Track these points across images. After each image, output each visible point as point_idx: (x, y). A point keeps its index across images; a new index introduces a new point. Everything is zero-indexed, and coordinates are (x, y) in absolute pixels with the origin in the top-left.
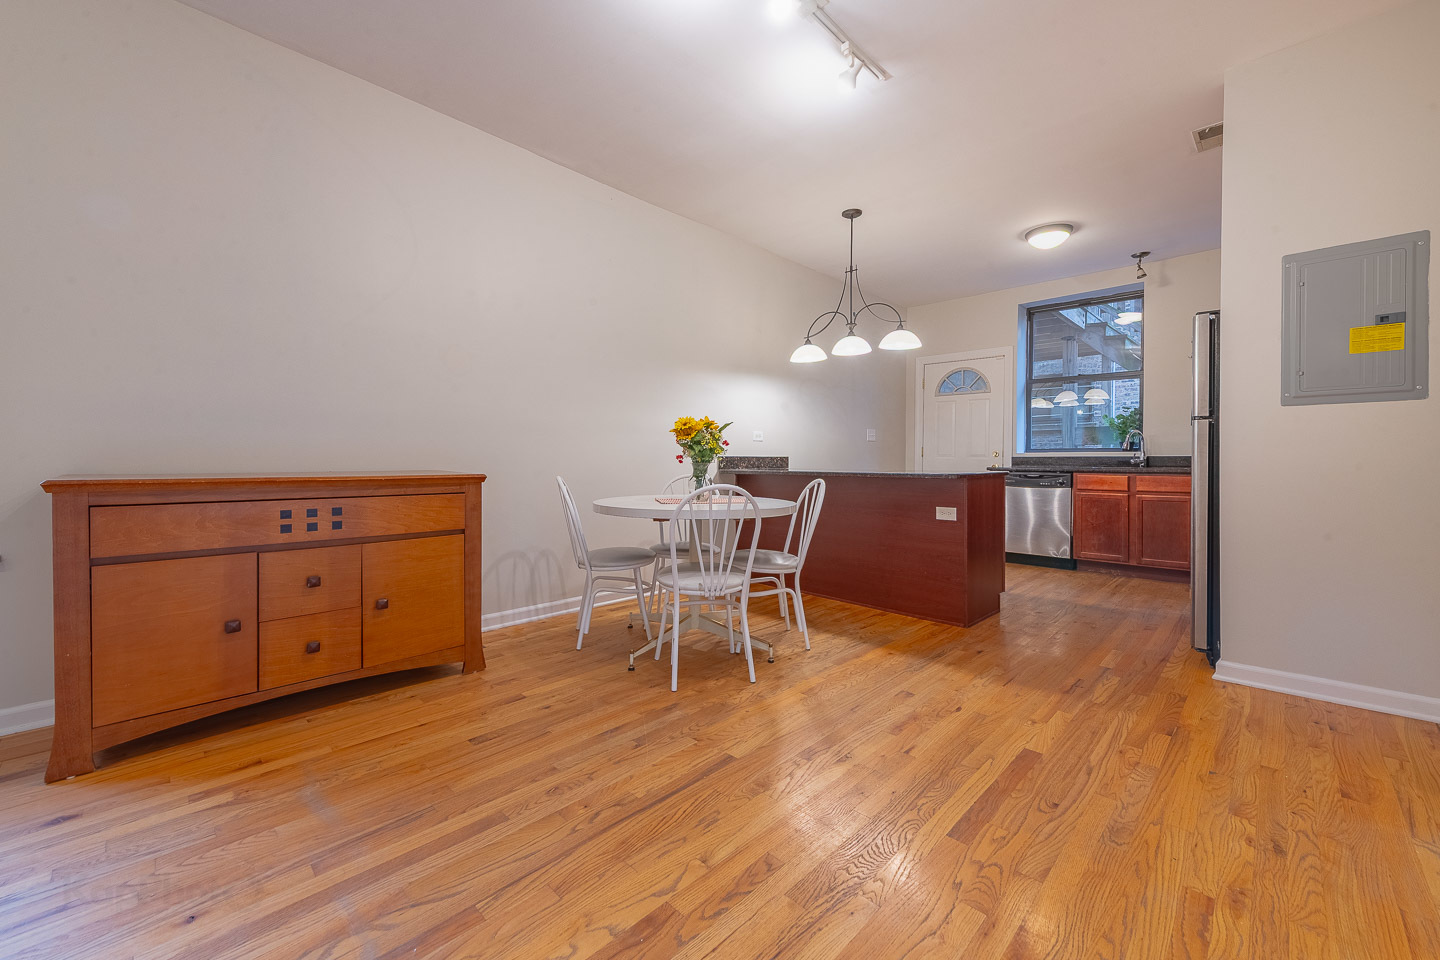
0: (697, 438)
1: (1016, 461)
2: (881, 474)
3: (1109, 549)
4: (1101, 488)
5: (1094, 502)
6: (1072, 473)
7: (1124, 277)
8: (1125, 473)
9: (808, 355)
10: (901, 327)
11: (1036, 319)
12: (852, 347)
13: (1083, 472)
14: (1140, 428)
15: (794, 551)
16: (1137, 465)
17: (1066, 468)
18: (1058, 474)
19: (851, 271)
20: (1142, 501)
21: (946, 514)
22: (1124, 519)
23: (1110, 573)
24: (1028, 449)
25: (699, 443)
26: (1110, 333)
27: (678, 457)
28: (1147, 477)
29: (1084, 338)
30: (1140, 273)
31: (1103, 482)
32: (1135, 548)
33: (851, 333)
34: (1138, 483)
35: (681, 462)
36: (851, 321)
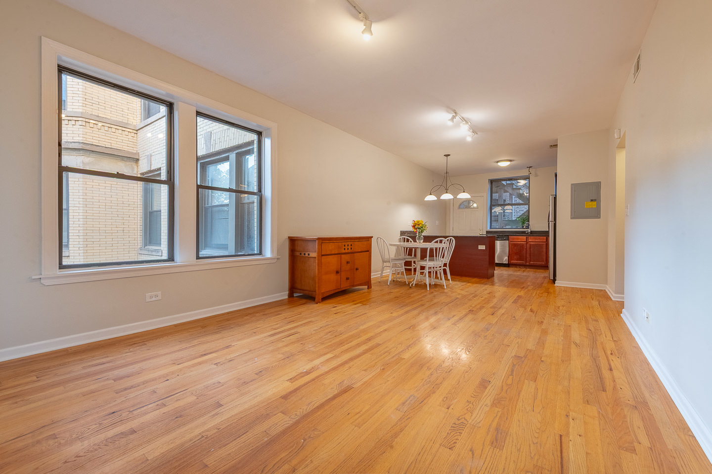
1: (488, 232)
3: (520, 260)
4: (518, 241)
5: (515, 245)
6: (508, 236)
7: (524, 173)
8: (525, 236)
11: (493, 183)
12: (447, 196)
13: (512, 236)
14: (529, 221)
16: (528, 233)
17: (506, 234)
18: (504, 236)
19: (447, 173)
20: (530, 245)
21: (482, 247)
22: (525, 250)
23: (520, 267)
24: (491, 228)
26: (514, 187)
28: (532, 237)
29: (506, 188)
30: (529, 173)
31: (519, 239)
32: (528, 259)
33: (447, 192)
34: (529, 239)
36: (447, 189)
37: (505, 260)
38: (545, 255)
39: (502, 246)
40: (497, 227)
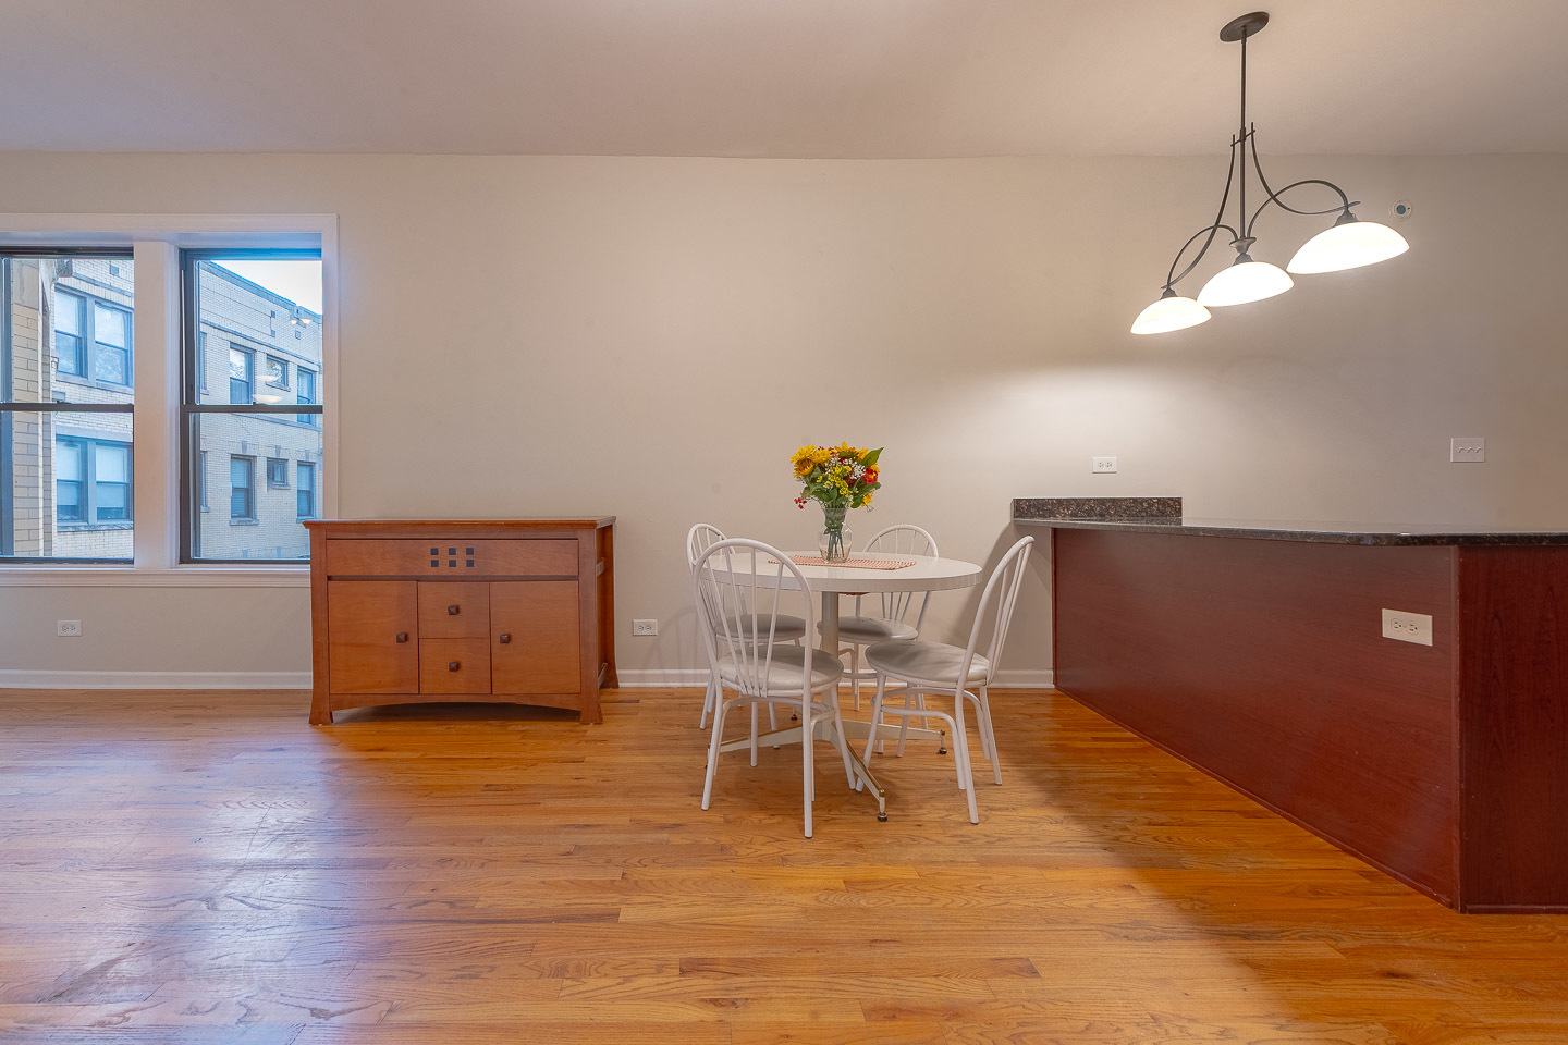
9: (1163, 318)
10: (1347, 218)
19: (1243, 138)
21: (1409, 628)
33: (1243, 257)
36: (1243, 236)
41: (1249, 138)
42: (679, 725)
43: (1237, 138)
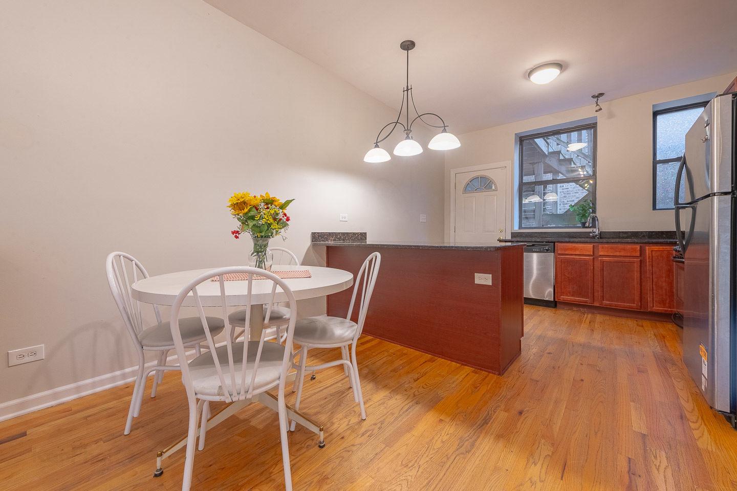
0: (252, 213)
1: (514, 235)
2: (430, 247)
3: (580, 295)
4: (574, 253)
5: (569, 262)
6: (554, 243)
7: (585, 113)
8: (590, 243)
9: (377, 156)
10: (445, 131)
12: (408, 148)
13: (562, 242)
14: (594, 212)
15: (355, 319)
16: (594, 237)
17: (550, 239)
18: (544, 243)
19: (407, 90)
20: (603, 262)
21: (483, 279)
22: (590, 274)
23: (580, 310)
24: (520, 227)
25: (253, 218)
26: (561, 158)
27: (233, 233)
28: (604, 245)
29: (547, 160)
30: (598, 108)
31: (576, 249)
32: (598, 294)
33: (408, 138)
34: (600, 250)
35: (237, 237)
36: (408, 129)
37: (548, 294)
38: (637, 286)
39: (541, 263)
40: (532, 226)
41: (409, 91)
42: (97, 442)
43: (405, 89)
